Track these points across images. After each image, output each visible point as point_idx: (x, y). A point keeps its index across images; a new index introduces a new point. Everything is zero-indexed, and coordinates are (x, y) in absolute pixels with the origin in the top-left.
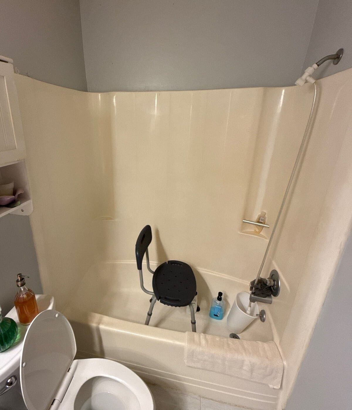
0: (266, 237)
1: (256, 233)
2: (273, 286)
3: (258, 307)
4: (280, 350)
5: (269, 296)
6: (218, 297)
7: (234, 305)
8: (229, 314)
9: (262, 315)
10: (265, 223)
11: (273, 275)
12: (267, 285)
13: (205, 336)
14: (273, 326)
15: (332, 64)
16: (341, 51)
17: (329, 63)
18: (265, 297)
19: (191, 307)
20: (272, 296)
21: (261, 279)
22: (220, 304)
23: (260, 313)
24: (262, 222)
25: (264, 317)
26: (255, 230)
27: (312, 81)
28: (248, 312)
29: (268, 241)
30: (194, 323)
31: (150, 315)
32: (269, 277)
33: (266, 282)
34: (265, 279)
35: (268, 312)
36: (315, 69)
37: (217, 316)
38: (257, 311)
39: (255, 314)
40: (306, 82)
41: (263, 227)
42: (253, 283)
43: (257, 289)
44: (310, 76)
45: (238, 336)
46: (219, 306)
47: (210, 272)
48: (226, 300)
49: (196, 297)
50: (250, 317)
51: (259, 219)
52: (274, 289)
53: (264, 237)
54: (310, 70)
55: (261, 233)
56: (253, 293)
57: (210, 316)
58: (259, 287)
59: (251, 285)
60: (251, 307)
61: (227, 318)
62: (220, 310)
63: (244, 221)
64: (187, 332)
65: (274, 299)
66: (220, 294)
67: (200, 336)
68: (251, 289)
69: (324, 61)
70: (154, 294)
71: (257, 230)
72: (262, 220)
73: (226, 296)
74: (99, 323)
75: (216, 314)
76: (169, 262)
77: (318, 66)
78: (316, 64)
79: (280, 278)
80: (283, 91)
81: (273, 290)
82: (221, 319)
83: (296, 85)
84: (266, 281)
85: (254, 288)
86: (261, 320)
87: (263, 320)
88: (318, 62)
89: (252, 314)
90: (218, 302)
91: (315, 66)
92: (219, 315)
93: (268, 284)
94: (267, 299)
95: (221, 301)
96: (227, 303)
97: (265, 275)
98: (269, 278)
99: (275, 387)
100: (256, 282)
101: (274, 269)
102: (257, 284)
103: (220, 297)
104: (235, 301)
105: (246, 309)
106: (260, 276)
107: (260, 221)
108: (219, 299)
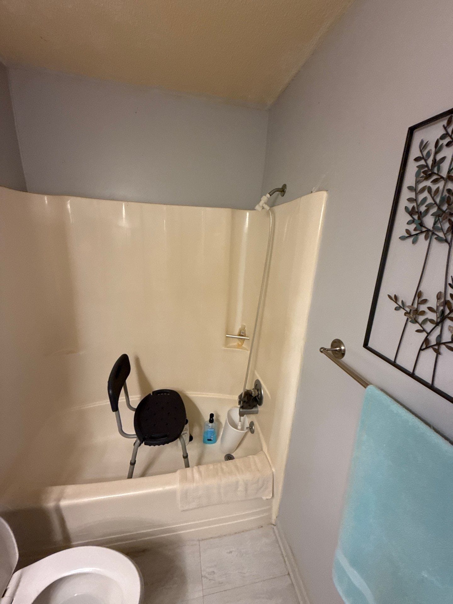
0: (248, 349)
1: (239, 346)
2: (258, 396)
3: (247, 420)
4: (269, 458)
5: (255, 406)
6: (210, 419)
7: (226, 423)
8: (222, 434)
9: (251, 428)
10: (246, 336)
11: (257, 385)
12: (252, 396)
13: (198, 468)
14: (261, 435)
15: (280, 195)
16: (285, 186)
17: (278, 195)
18: (252, 408)
19: (182, 440)
20: (258, 405)
21: (248, 391)
22: (212, 426)
23: (250, 425)
24: (243, 335)
25: (253, 428)
26: (238, 344)
27: (267, 208)
28: (239, 427)
29: (249, 352)
30: (186, 457)
31: (133, 464)
32: (253, 387)
33: (252, 394)
34: (251, 390)
35: (256, 423)
36: (268, 198)
37: (211, 440)
38: (247, 425)
39: (245, 428)
40: (263, 208)
41: (244, 340)
42: (240, 397)
43: (244, 402)
44: (265, 203)
45: (232, 456)
46: (212, 428)
47: (200, 394)
48: (218, 420)
49: (187, 426)
50: (241, 432)
51: (240, 332)
52: (258, 398)
53: (245, 349)
54: (265, 199)
55: (243, 346)
56: (242, 407)
57: (204, 442)
58: (246, 399)
59: (239, 400)
60: (241, 421)
61: (220, 440)
62: (213, 433)
63: (227, 335)
64: (179, 470)
65: (260, 408)
66: (212, 415)
67: (192, 471)
68: (240, 402)
69: (274, 193)
70: (136, 436)
71: (240, 344)
72: (242, 333)
73: (218, 416)
74: (59, 500)
75: (209, 439)
76: (153, 392)
77: (271, 195)
78: (269, 194)
79: (262, 387)
80: (248, 214)
81: (258, 400)
82: (215, 442)
83: (255, 210)
84: (252, 392)
85: (242, 402)
86: (251, 432)
87: (253, 432)
88: (270, 192)
89: (242, 429)
90: (210, 425)
91: (268, 195)
92: (212, 439)
93: (254, 395)
94: (254, 409)
95: (213, 423)
96: (220, 423)
97: (250, 387)
98: (253, 389)
99: (268, 497)
100: (243, 395)
101: (256, 379)
102: (244, 397)
103: (211, 419)
104: (226, 420)
105: (237, 424)
106: (246, 388)
107: (241, 334)
108: (211, 421)
